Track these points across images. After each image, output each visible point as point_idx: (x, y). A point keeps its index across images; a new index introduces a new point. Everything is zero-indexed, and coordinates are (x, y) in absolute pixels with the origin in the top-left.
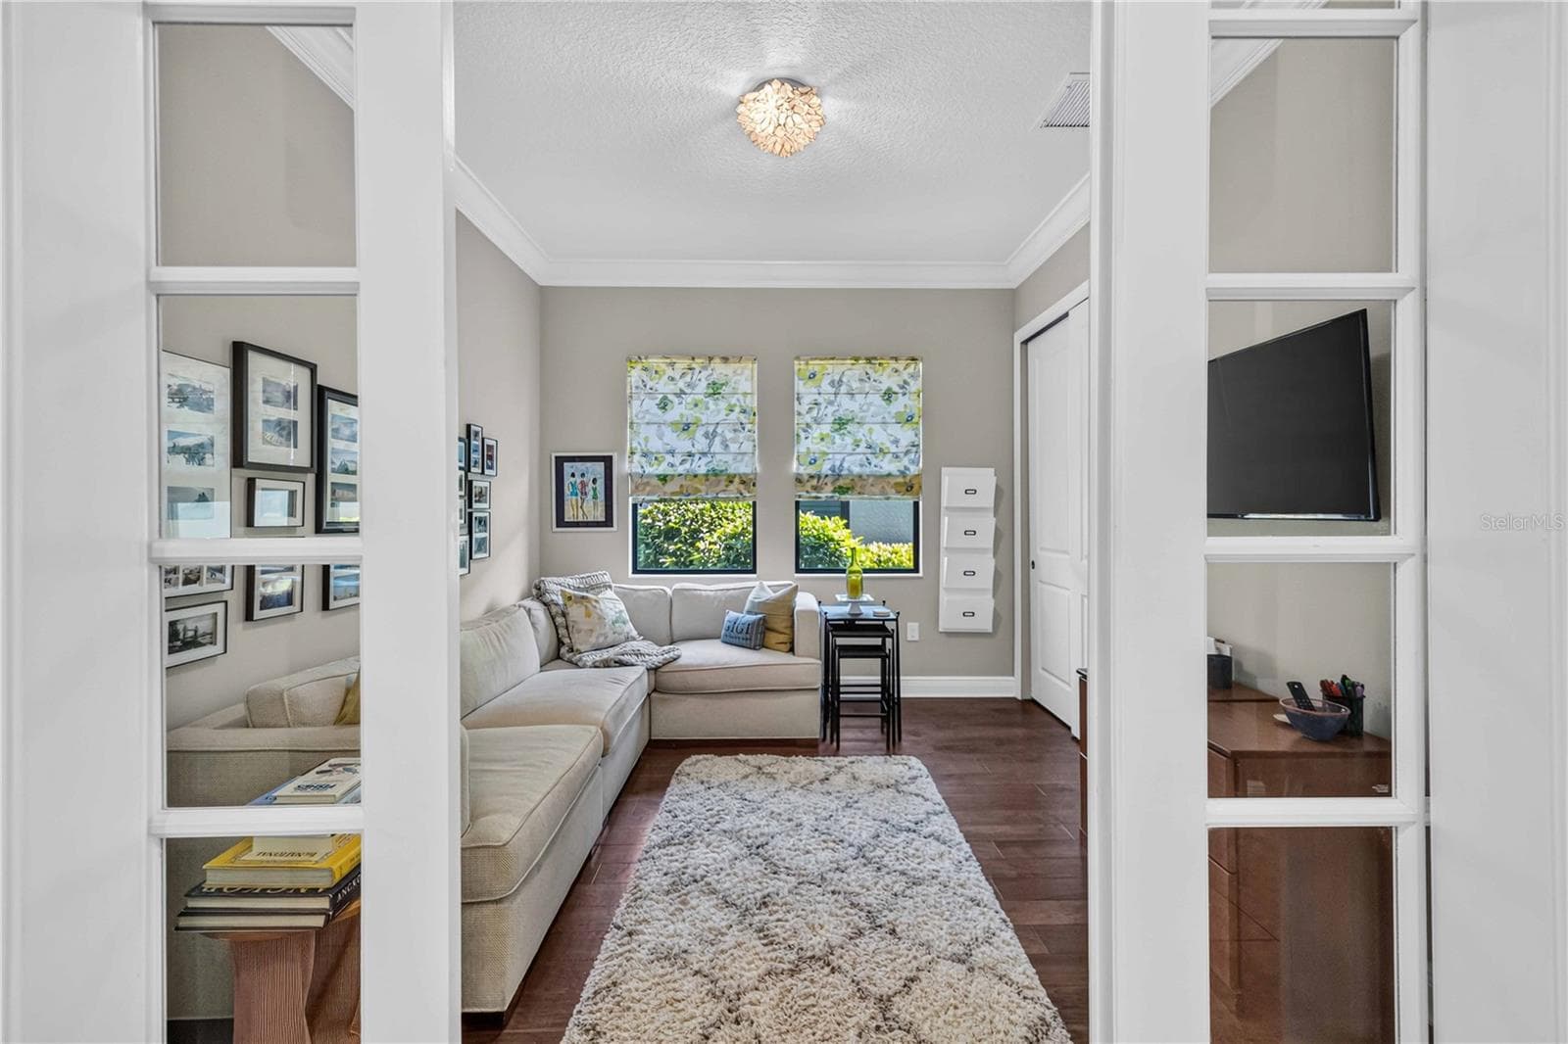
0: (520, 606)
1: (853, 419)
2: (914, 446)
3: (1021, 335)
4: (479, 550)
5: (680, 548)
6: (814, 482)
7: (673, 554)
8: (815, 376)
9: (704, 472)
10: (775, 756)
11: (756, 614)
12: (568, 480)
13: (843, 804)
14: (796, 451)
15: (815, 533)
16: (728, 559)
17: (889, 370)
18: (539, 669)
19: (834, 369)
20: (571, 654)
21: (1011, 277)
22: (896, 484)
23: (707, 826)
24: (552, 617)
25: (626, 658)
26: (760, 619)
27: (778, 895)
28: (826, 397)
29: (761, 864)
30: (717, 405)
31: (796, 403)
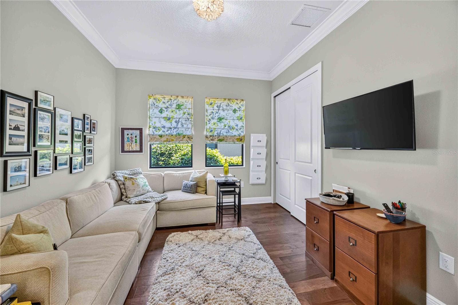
0: (105, 182)
1: (224, 118)
2: (242, 127)
3: (274, 94)
4: (88, 162)
5: (165, 159)
6: (212, 138)
7: (163, 161)
8: (212, 104)
9: (175, 134)
10: (202, 231)
11: (194, 181)
12: (126, 136)
13: (228, 248)
14: (206, 127)
15: (210, 154)
16: (182, 162)
17: (235, 103)
18: (113, 205)
19: (218, 102)
20: (126, 199)
21: (271, 77)
22: (237, 139)
23: (180, 264)
24: (119, 185)
25: (147, 200)
26: (195, 183)
27: (210, 294)
28: (216, 111)
29: (202, 280)
30: (179, 112)
31: (206, 112)
